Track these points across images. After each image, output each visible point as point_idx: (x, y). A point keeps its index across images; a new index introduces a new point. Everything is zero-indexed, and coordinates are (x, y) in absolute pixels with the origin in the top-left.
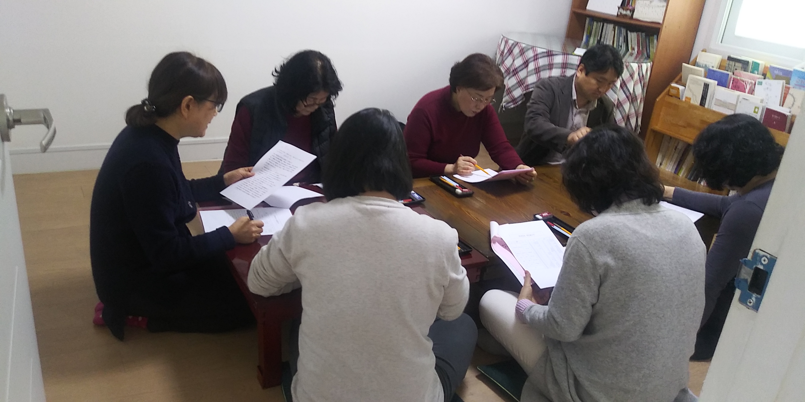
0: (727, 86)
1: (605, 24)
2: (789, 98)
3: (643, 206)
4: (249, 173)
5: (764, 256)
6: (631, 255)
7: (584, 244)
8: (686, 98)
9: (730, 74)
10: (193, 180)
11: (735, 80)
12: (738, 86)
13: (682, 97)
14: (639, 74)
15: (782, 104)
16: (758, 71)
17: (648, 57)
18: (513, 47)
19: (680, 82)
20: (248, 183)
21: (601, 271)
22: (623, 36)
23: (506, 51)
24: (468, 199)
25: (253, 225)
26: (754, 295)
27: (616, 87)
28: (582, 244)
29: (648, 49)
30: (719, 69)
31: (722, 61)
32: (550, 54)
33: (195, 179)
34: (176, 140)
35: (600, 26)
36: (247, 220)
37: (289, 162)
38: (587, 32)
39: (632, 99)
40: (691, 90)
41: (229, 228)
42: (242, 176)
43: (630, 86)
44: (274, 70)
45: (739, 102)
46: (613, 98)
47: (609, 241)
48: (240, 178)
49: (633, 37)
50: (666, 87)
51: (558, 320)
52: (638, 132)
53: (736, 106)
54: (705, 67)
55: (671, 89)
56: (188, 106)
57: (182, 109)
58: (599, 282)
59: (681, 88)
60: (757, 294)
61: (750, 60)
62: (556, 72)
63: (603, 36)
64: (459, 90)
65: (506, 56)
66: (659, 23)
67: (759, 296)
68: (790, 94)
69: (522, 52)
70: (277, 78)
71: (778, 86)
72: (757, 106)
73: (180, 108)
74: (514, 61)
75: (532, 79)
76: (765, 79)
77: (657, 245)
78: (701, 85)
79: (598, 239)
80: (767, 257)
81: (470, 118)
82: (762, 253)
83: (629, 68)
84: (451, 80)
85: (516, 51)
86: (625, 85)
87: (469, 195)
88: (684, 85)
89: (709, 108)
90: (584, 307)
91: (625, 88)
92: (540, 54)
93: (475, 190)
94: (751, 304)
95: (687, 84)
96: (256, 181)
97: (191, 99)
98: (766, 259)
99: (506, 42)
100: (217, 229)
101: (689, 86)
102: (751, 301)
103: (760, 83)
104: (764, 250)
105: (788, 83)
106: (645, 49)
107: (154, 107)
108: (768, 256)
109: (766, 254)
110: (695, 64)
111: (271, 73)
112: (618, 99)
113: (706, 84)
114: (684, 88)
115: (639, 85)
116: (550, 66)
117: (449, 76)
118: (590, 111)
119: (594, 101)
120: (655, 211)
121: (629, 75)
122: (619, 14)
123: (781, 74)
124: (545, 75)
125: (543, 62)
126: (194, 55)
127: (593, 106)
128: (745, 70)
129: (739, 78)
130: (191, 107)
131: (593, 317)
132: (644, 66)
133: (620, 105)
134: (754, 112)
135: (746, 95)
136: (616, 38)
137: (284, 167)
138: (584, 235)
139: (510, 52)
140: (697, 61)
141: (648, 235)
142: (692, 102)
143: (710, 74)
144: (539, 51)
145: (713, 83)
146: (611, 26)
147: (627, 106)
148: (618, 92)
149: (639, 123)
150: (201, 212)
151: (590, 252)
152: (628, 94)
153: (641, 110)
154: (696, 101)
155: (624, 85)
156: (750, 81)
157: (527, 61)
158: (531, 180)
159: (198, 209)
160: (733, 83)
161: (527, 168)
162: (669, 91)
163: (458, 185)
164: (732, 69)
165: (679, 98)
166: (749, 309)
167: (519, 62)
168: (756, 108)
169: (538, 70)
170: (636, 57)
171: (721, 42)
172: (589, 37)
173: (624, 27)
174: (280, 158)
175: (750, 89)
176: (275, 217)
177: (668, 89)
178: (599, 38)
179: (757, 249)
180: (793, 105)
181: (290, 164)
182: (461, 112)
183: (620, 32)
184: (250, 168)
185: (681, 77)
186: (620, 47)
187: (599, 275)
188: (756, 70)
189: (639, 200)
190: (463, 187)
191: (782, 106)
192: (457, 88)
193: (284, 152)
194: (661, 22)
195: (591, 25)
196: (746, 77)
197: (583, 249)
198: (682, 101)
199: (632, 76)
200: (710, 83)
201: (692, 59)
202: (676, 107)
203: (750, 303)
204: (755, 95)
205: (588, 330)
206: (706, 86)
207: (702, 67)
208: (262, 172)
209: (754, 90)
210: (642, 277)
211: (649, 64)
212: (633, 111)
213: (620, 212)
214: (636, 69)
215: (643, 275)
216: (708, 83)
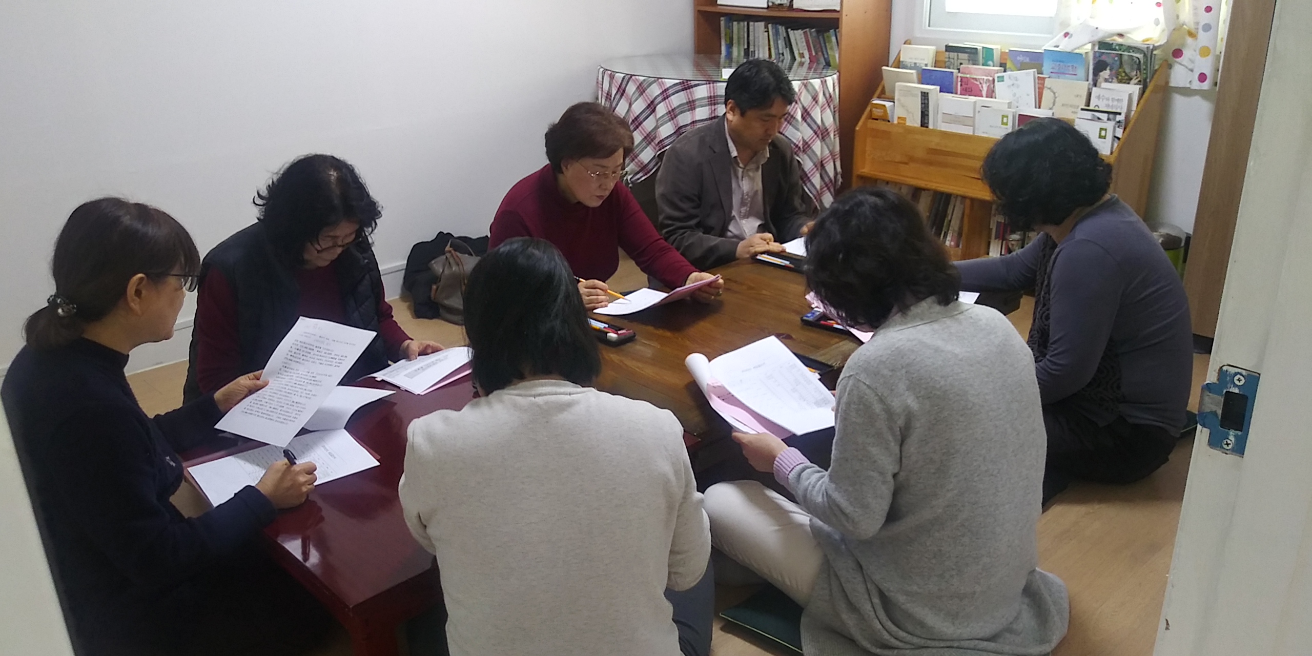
0: (954, 91)
1: (751, 23)
2: (1046, 93)
3: (938, 308)
4: (258, 382)
5: (1236, 374)
6: (941, 387)
7: (867, 383)
8: (899, 118)
9: (955, 71)
10: (157, 416)
11: (964, 80)
12: (969, 89)
13: (893, 118)
14: (824, 94)
15: (1039, 105)
16: (993, 62)
17: (828, 64)
18: (624, 83)
19: (883, 96)
20: (264, 400)
21: (901, 422)
22: (782, 38)
23: (614, 92)
24: (629, 344)
25: (299, 473)
26: (1231, 433)
27: (797, 120)
28: (865, 384)
29: (825, 53)
30: (935, 67)
31: (937, 53)
32: (686, 86)
33: (162, 413)
34: (123, 355)
35: (744, 27)
36: (285, 466)
37: (329, 350)
38: (726, 40)
39: (821, 133)
40: (903, 106)
41: (257, 487)
42: (246, 389)
43: (816, 114)
44: (257, 196)
45: (977, 112)
46: (795, 139)
47: (904, 371)
48: (245, 393)
49: (797, 36)
50: (866, 108)
51: (847, 511)
52: (840, 183)
53: (974, 117)
54: (915, 67)
55: (874, 109)
56: (138, 293)
57: (129, 299)
58: (900, 438)
59: (888, 104)
60: (1236, 430)
61: (979, 46)
62: (702, 113)
63: (751, 43)
64: (567, 168)
65: (616, 100)
66: (835, 11)
67: (1240, 433)
68: (1047, 87)
69: (642, 89)
70: (263, 208)
71: (1027, 77)
72: (1005, 114)
73: (126, 299)
74: (630, 105)
75: (666, 130)
76: (1005, 71)
77: (971, 365)
78: (916, 96)
79: (886, 372)
80: (1241, 375)
81: (594, 209)
82: (1233, 370)
83: (809, 87)
84: (550, 153)
85: (631, 88)
86: (809, 114)
87: (630, 339)
88: (892, 100)
89: (935, 128)
90: (884, 482)
91: (809, 120)
92: (671, 87)
93: (639, 328)
94: (1230, 447)
95: (896, 98)
96: (275, 393)
97: (141, 279)
98: (1242, 378)
99: (612, 77)
100: (236, 494)
101: (899, 100)
102: (1229, 442)
103: (1001, 79)
104: (1235, 365)
105: (1040, 72)
106: (820, 53)
107: (75, 306)
108: (1244, 373)
109: (1240, 371)
110: (899, 64)
111: (252, 200)
112: (803, 138)
113: (925, 93)
114: (892, 103)
115: (828, 110)
116: (691, 105)
117: (545, 149)
118: (762, 165)
119: (765, 149)
120: (956, 313)
121: (810, 98)
122: (770, 4)
123: (1027, 60)
124: (685, 119)
125: (677, 100)
126: (126, 201)
127: (764, 157)
128: (975, 63)
129: (968, 76)
130: (144, 292)
131: (896, 494)
132: (830, 81)
133: (807, 146)
134: (1002, 124)
135: (984, 100)
136: (772, 43)
137: (321, 360)
138: (866, 370)
139: (622, 91)
140: (901, 59)
141: (956, 352)
142: (908, 123)
143: (925, 76)
144: (669, 83)
145: (933, 89)
146: (761, 25)
147: (817, 146)
148: (801, 128)
149: (839, 169)
150: (189, 469)
151: (880, 394)
152: (815, 127)
153: (838, 148)
154: (914, 121)
155: (806, 114)
156: (985, 78)
157: (652, 102)
158: (718, 294)
159: (184, 464)
160: (961, 85)
161: (708, 277)
162: (871, 111)
163: (607, 326)
164: (956, 64)
165: (889, 121)
166: (1227, 454)
167: (639, 106)
168: (1003, 116)
169: (672, 114)
170: (810, 68)
171: (929, 26)
172: (730, 46)
173: (781, 24)
174: (309, 347)
175: (987, 91)
176: (324, 446)
177: (868, 109)
178: (746, 47)
179: (1224, 366)
180: (1054, 105)
181: (331, 354)
182: (579, 203)
183: (777, 33)
184: (257, 373)
185: (884, 87)
186: (781, 56)
187: (898, 429)
188: (989, 60)
189: (930, 300)
190: (618, 327)
191: (1039, 108)
192: (562, 165)
193: (315, 335)
194: (838, 9)
195: (729, 28)
196: (978, 72)
197: (868, 391)
198: (892, 124)
199: (815, 99)
200: (929, 89)
201: (892, 58)
202: (886, 134)
203: (1228, 444)
204: (997, 97)
205: (893, 516)
206: (925, 96)
207: (911, 68)
208: (280, 375)
209: (993, 91)
210: (961, 419)
211: (835, 76)
212: (827, 152)
213: (905, 324)
214: (820, 87)
215: (962, 415)
216: (926, 91)
